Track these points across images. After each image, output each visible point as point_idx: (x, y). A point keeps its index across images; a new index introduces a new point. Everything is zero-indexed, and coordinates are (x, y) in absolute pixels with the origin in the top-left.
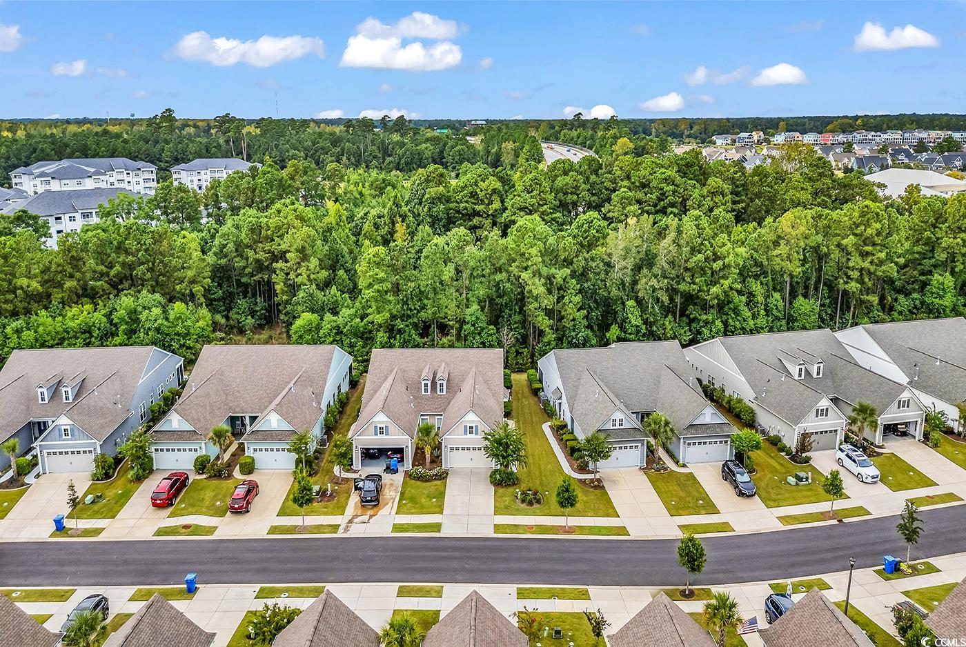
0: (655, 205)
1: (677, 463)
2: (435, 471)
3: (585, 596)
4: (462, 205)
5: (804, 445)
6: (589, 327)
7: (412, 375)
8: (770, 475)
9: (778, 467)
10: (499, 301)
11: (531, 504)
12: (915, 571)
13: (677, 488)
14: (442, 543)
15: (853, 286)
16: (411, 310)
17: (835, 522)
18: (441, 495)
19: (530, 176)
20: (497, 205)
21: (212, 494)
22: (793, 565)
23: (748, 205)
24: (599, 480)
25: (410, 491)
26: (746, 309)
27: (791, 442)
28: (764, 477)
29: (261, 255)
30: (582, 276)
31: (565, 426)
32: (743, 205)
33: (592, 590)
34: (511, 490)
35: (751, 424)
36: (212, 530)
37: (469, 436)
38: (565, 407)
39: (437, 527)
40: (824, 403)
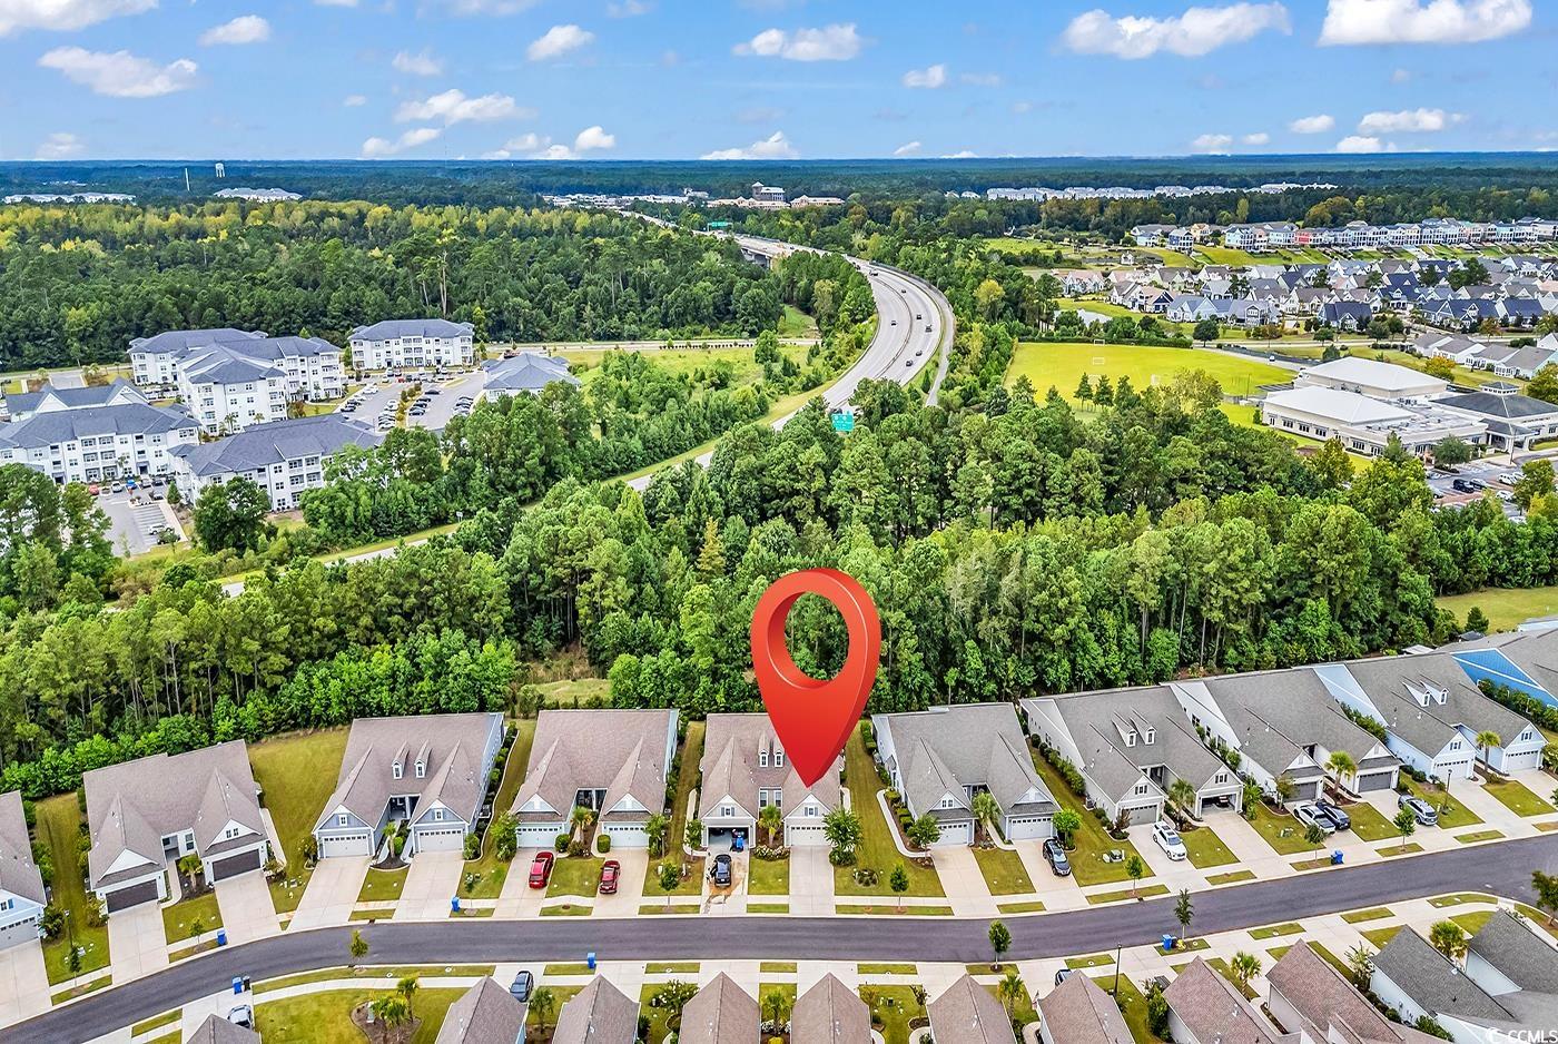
0: (1009, 484)
1: (1003, 839)
2: (778, 851)
3: (913, 971)
4: (779, 482)
5: (1122, 823)
6: (927, 668)
7: (749, 745)
8: (1088, 852)
9: (1098, 843)
10: (830, 642)
11: (867, 884)
12: (1189, 947)
13: (1000, 867)
14: (792, 923)
15: (1217, 616)
16: (735, 652)
17: (1136, 900)
18: (786, 875)
19: (860, 449)
20: (819, 483)
21: (578, 873)
22: (1087, 943)
23: (1122, 478)
24: (930, 859)
25: (758, 871)
26: (1096, 645)
27: (1113, 817)
28: (1082, 853)
29: (560, 572)
30: (919, 616)
31: (900, 798)
32: (1117, 478)
33: (919, 965)
34: (849, 869)
35: (1081, 794)
36: (588, 910)
37: (810, 817)
38: (899, 778)
39: (786, 908)
40: (1143, 781)
